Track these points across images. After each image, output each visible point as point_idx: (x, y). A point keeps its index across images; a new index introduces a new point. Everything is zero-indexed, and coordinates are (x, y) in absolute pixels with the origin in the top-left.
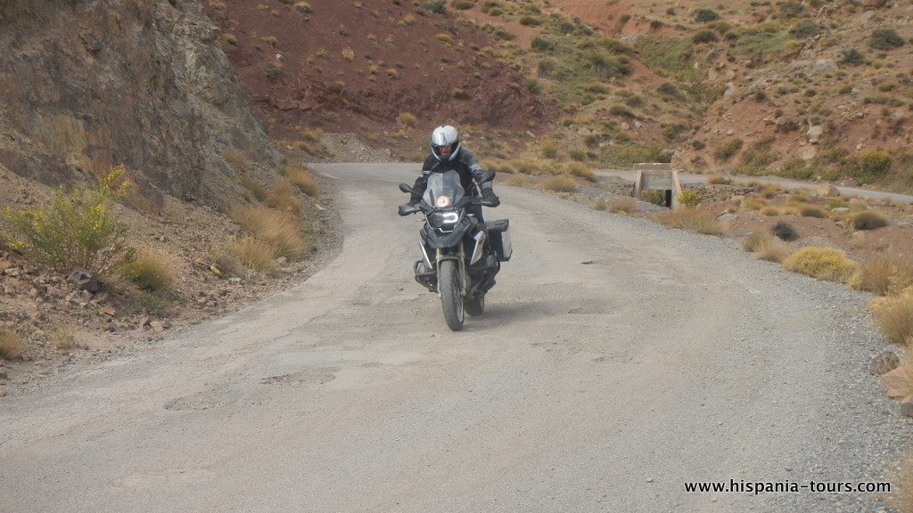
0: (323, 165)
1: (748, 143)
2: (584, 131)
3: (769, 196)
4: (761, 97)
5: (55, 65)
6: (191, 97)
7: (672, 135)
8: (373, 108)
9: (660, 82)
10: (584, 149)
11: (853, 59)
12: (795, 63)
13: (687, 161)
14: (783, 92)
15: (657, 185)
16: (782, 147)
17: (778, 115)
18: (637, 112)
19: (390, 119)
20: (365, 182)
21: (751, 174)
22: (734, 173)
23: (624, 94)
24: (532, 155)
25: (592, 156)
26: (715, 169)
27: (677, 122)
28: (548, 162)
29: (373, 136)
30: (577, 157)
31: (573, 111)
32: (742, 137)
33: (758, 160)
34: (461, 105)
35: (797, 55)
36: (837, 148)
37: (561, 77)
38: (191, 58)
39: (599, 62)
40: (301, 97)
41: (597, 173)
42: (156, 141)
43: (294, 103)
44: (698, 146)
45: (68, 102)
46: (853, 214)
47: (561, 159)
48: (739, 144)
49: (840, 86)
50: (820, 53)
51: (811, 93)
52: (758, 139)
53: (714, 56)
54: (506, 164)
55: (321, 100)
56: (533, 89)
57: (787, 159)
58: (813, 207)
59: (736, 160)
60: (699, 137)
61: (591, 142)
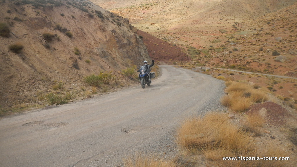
0: (160, 66)
1: (216, 63)
2: (194, 62)
3: (218, 70)
4: (218, 57)
5: (127, 52)
6: (143, 57)
7: (206, 62)
8: (166, 58)
9: (205, 55)
10: (194, 64)
11: (231, 52)
12: (223, 53)
13: (208, 66)
14: (221, 57)
15: (203, 69)
16: (221, 64)
17: (220, 60)
18: (201, 59)
19: (169, 60)
20: (165, 68)
21: (216, 67)
22: (214, 67)
23: (200, 57)
24: (187, 65)
25: (195, 65)
26: (211, 67)
27: (206, 60)
28: (189, 66)
29: (166, 62)
30: (193, 65)
31: (193, 59)
32: (215, 62)
33: (217, 66)
34: (178, 58)
35: (223, 52)
36: (228, 64)
37: (191, 54)
38: (143, 52)
39: (196, 52)
40: (157, 57)
41: (195, 67)
42: (139, 62)
43: (156, 58)
44: (209, 64)
45: (129, 57)
46: (230, 73)
47: (191, 65)
48: (215, 64)
49: (229, 56)
50: (226, 52)
51: (225, 57)
52: (217, 63)
53: (212, 52)
54: (183, 66)
55: (159, 57)
56: (187, 56)
57: (221, 65)
58: (224, 72)
59: (214, 66)
60: (209, 62)
61: (195, 63)
